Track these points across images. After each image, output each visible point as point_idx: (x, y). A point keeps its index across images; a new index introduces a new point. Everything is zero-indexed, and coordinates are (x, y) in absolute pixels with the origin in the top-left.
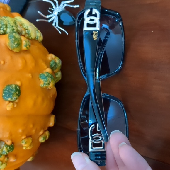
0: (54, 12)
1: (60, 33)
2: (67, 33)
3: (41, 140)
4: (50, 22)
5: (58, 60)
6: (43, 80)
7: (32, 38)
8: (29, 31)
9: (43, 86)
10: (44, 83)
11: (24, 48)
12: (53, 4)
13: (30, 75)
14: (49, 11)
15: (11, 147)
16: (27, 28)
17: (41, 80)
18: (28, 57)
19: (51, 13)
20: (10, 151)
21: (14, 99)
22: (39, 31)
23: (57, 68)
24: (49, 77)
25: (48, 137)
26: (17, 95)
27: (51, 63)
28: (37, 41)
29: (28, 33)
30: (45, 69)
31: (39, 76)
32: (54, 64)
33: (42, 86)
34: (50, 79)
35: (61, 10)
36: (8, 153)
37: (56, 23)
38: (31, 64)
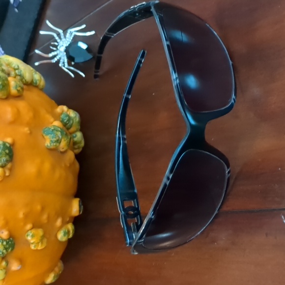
0: (58, 48)
1: (73, 75)
2: (84, 76)
3: (61, 236)
4: (54, 62)
5: (72, 114)
6: (48, 137)
7: (27, 81)
8: (21, 71)
9: (49, 145)
10: (51, 141)
11: (13, 91)
12: (55, 35)
13: (26, 130)
14: (51, 47)
15: (9, 242)
16: (16, 67)
17: (46, 137)
18: (21, 105)
19: (55, 49)
20: (9, 248)
21: (2, 161)
22: (37, 72)
23: (72, 124)
24: (57, 131)
25: (71, 232)
26: (7, 154)
27: (62, 116)
28: (36, 86)
29: (19, 74)
30: (52, 123)
31: (42, 132)
32: (67, 118)
33: (47, 146)
34: (59, 134)
35: (69, 43)
36: (4, 251)
37: (64, 63)
38: (27, 115)
